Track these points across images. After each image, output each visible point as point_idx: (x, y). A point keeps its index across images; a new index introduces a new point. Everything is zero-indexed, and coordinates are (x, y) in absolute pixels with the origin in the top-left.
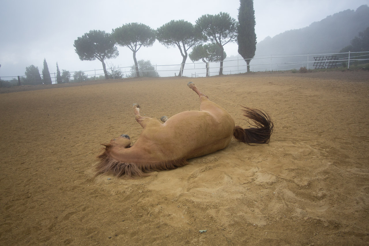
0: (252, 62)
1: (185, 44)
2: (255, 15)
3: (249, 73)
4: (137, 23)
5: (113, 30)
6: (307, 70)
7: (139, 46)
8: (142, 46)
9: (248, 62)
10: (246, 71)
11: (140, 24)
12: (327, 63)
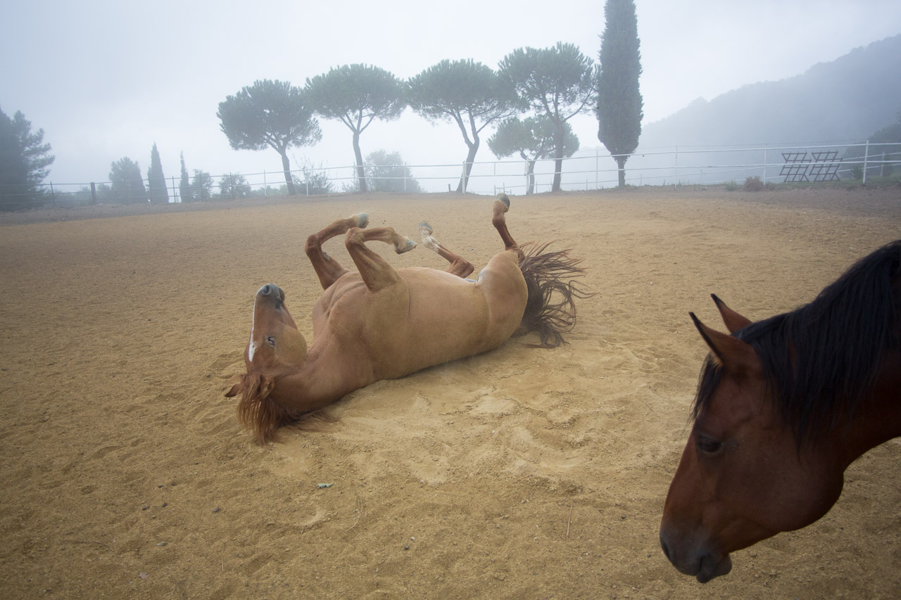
0: (632, 161)
1: (476, 115)
2: (640, 49)
3: (623, 188)
4: (364, 65)
5: (308, 80)
6: (762, 183)
7: (368, 119)
8: (376, 119)
9: (621, 161)
10: (617, 184)
11: (372, 66)
12: (813, 167)
